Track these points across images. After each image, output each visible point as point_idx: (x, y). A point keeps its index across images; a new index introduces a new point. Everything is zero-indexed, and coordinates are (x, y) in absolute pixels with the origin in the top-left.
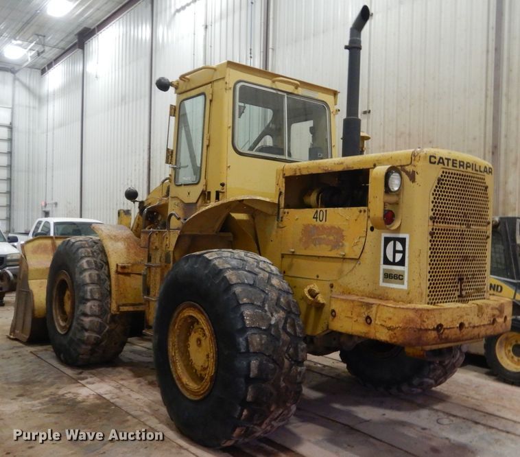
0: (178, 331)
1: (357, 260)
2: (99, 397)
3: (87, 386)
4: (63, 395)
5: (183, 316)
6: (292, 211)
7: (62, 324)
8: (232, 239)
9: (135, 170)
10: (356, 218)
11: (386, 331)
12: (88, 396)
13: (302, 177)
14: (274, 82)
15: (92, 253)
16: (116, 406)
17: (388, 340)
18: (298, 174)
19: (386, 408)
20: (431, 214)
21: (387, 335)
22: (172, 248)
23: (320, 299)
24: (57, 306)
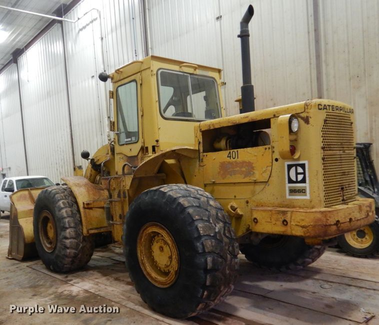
0: (144, 243)
1: (267, 182)
2: (86, 291)
3: (75, 285)
4: (62, 292)
5: (147, 233)
6: (210, 154)
7: (49, 246)
8: (165, 178)
9: (62, 140)
10: (262, 154)
11: (301, 228)
12: (78, 292)
13: (216, 130)
14: (181, 67)
15: (65, 196)
16: (101, 296)
17: (303, 234)
18: (212, 128)
19: (281, 280)
20: (322, 145)
21: (302, 231)
22: (128, 187)
23: (239, 211)
24: (43, 235)
